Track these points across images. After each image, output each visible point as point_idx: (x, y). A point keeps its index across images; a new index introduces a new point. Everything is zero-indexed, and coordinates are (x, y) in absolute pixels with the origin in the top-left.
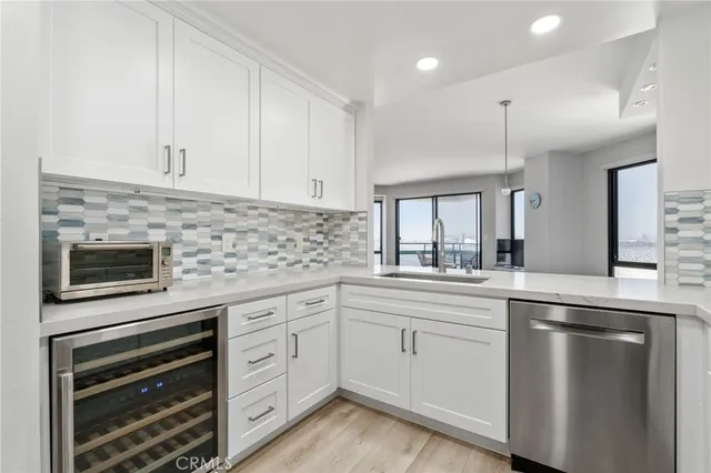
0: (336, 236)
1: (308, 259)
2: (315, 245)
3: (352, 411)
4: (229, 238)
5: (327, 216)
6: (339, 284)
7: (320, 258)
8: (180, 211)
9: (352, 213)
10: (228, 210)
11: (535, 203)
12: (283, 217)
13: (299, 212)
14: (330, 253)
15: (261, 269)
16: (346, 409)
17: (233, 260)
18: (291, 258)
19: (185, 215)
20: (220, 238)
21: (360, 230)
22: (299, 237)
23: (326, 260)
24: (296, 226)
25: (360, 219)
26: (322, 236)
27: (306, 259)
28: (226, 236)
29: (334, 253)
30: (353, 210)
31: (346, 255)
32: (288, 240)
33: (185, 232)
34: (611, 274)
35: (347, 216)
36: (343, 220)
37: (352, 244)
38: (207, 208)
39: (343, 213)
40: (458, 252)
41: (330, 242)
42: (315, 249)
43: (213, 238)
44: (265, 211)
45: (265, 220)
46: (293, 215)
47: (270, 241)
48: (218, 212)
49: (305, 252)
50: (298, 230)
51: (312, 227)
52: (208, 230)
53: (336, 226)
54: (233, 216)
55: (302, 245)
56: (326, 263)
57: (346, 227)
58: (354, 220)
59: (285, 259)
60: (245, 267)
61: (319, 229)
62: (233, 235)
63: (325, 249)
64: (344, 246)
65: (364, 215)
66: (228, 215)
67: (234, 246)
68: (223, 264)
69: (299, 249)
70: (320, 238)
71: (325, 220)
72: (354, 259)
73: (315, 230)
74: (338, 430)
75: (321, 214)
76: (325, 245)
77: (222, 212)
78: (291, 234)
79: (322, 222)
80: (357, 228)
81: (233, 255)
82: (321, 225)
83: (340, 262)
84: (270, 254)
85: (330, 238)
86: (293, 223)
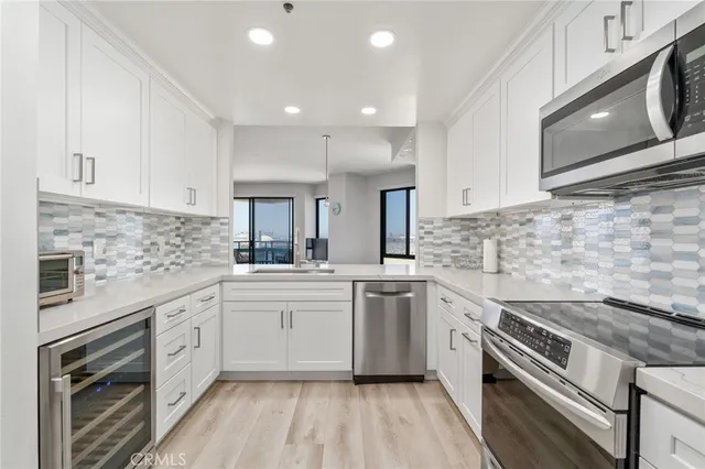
0: (194, 239)
1: (168, 262)
2: (174, 249)
3: (235, 387)
4: (99, 244)
5: (185, 220)
6: (221, 282)
7: (178, 261)
8: (51, 216)
9: (212, 218)
10: (98, 214)
11: (336, 210)
12: (147, 221)
13: (161, 216)
14: (186, 255)
15: (128, 275)
16: (228, 387)
17: (103, 266)
18: (154, 261)
19: (56, 220)
20: (91, 244)
21: (221, 234)
22: (161, 240)
23: (183, 262)
24: (160, 230)
25: (222, 224)
26: (179, 239)
27: (167, 262)
28: (96, 241)
29: (193, 256)
30: (215, 215)
31: (206, 257)
32: (152, 244)
33: (56, 238)
34: (382, 263)
35: (207, 221)
36: (203, 224)
37: (213, 246)
38: (78, 213)
39: (203, 217)
40: (269, 249)
41: (186, 244)
42: (174, 252)
43: (86, 244)
44: (133, 215)
45: (132, 224)
46: (156, 219)
47: (137, 246)
48: (89, 217)
49: (167, 255)
50: (160, 234)
51: (171, 231)
52: (79, 236)
53: (194, 229)
54: (104, 220)
55: (164, 248)
56: (183, 265)
57: (207, 231)
58: (215, 225)
59: (149, 263)
60: (115, 273)
61: (178, 232)
62: (104, 241)
63: (183, 251)
64: (203, 248)
65: (226, 221)
66: (98, 220)
67: (104, 253)
68: (94, 271)
69: (161, 253)
70: (178, 241)
71: (182, 223)
72: (213, 260)
73: (174, 234)
74: (232, 401)
75: (179, 218)
76: (182, 248)
77: (92, 217)
78: (156, 238)
79: (179, 225)
80: (219, 232)
81: (102, 261)
82: (178, 228)
83: (199, 263)
84: (136, 258)
85: (188, 241)
86: (156, 227)
